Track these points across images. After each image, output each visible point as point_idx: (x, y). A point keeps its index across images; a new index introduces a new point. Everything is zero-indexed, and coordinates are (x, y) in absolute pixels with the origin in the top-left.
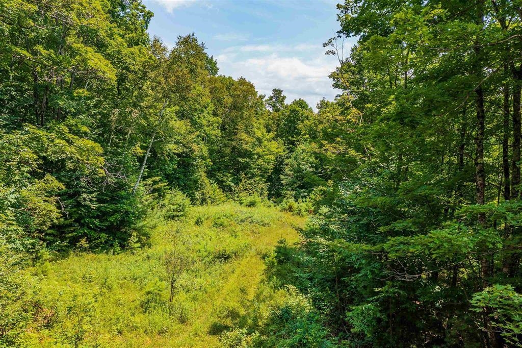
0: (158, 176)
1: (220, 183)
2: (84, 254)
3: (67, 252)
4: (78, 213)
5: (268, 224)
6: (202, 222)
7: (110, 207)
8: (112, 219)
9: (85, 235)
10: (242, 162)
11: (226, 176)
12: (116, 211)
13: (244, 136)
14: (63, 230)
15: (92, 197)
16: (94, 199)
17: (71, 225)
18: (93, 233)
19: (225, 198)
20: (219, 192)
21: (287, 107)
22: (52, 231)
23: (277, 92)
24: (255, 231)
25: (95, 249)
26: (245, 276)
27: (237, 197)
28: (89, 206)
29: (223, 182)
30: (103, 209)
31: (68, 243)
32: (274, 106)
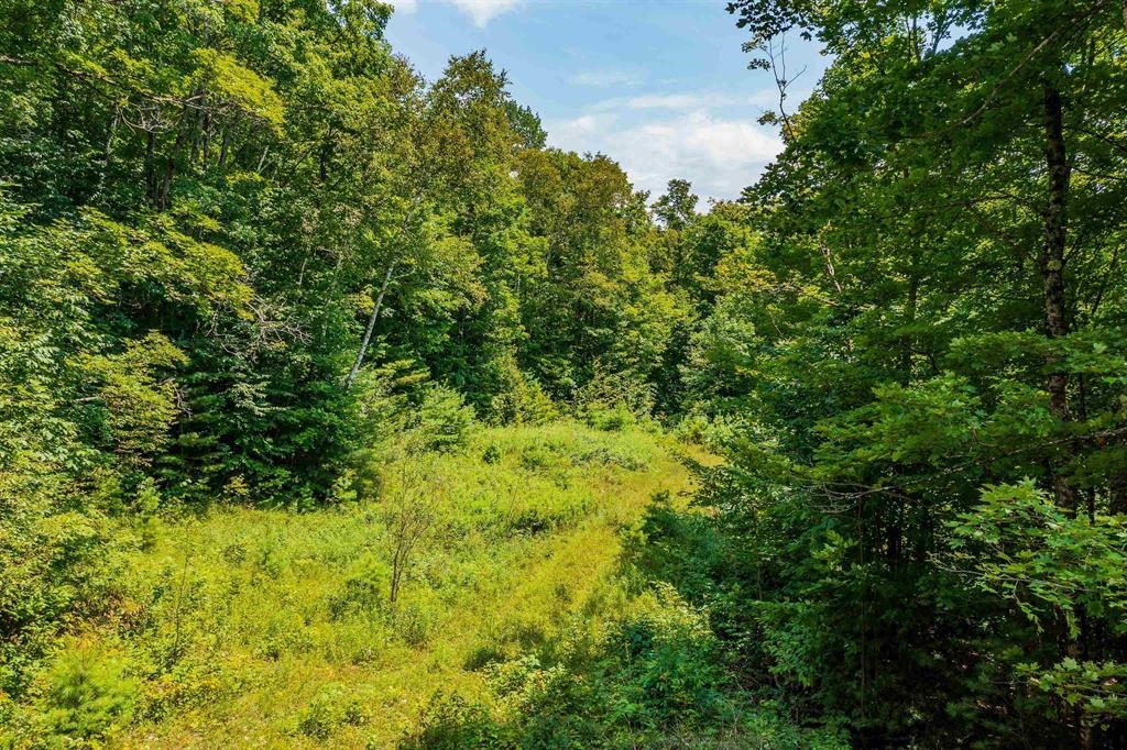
0: (409, 357)
1: (548, 380)
2: (240, 508)
3: (205, 504)
4: (228, 423)
5: (642, 466)
6: (497, 456)
7: (296, 415)
8: (300, 439)
9: (243, 469)
10: (595, 335)
11: (560, 365)
12: (307, 423)
13: (599, 278)
14: (197, 458)
15: (257, 391)
16: (261, 395)
17: (213, 449)
18: (258, 466)
19: (556, 413)
20: (543, 400)
21: (699, 219)
22: (173, 458)
23: (679, 188)
24: (611, 477)
25: (262, 499)
26: (570, 564)
27: (584, 411)
28: (252, 411)
29: (551, 377)
30: (281, 418)
31: (207, 484)
32: (671, 218)
